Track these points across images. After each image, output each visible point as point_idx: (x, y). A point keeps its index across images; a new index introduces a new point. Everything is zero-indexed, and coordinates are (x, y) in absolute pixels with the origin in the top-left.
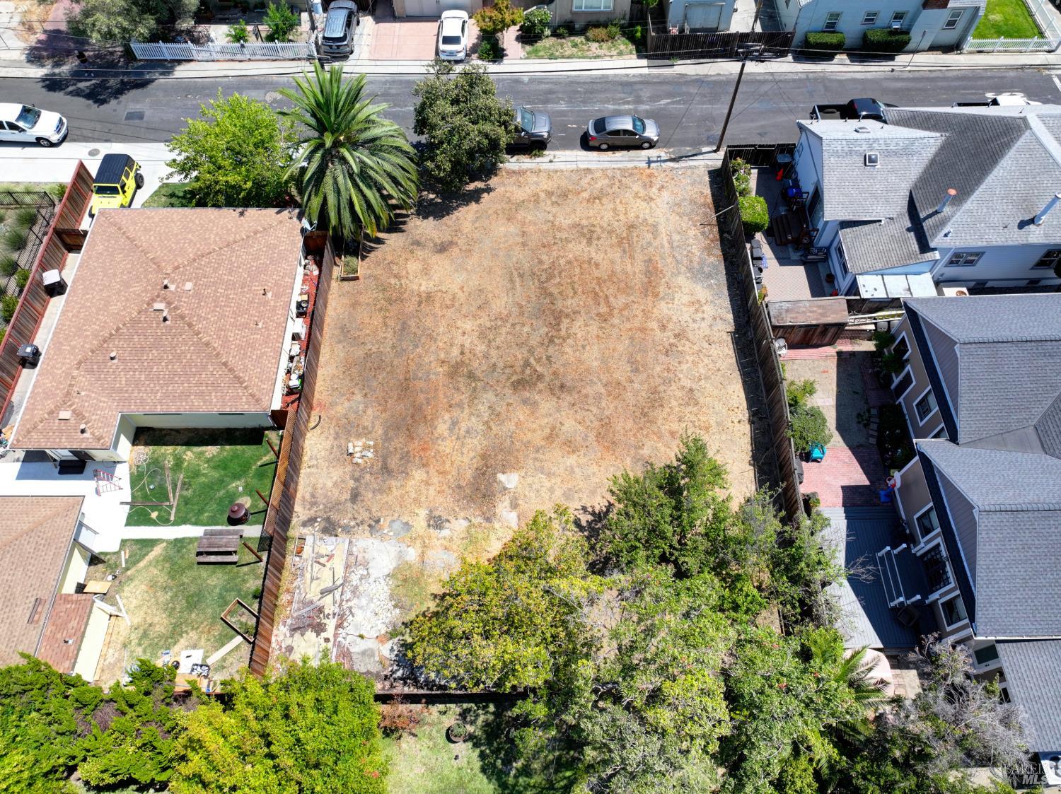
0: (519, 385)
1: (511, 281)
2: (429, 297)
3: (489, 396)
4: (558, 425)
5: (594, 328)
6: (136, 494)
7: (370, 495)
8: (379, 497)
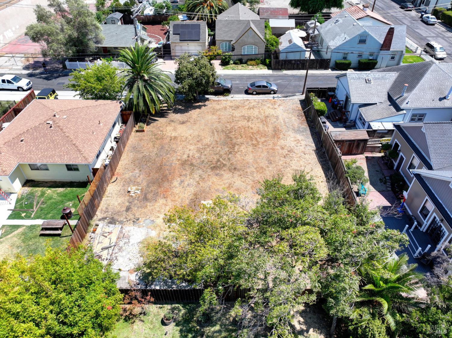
0: (214, 168)
1: (213, 133)
2: (175, 138)
3: (200, 172)
4: (233, 183)
5: (250, 149)
6: (17, 206)
7: (136, 208)
8: (140, 209)
